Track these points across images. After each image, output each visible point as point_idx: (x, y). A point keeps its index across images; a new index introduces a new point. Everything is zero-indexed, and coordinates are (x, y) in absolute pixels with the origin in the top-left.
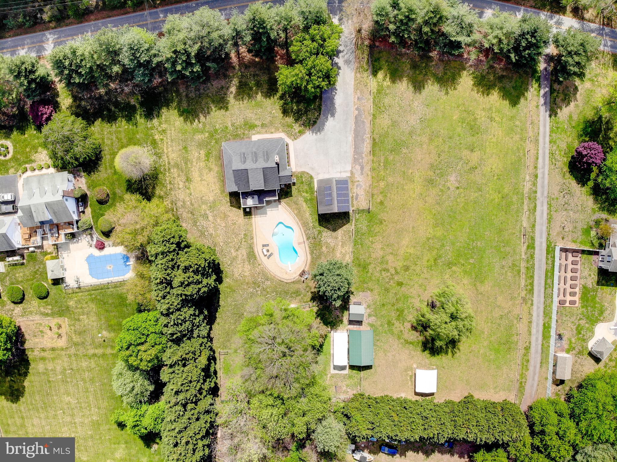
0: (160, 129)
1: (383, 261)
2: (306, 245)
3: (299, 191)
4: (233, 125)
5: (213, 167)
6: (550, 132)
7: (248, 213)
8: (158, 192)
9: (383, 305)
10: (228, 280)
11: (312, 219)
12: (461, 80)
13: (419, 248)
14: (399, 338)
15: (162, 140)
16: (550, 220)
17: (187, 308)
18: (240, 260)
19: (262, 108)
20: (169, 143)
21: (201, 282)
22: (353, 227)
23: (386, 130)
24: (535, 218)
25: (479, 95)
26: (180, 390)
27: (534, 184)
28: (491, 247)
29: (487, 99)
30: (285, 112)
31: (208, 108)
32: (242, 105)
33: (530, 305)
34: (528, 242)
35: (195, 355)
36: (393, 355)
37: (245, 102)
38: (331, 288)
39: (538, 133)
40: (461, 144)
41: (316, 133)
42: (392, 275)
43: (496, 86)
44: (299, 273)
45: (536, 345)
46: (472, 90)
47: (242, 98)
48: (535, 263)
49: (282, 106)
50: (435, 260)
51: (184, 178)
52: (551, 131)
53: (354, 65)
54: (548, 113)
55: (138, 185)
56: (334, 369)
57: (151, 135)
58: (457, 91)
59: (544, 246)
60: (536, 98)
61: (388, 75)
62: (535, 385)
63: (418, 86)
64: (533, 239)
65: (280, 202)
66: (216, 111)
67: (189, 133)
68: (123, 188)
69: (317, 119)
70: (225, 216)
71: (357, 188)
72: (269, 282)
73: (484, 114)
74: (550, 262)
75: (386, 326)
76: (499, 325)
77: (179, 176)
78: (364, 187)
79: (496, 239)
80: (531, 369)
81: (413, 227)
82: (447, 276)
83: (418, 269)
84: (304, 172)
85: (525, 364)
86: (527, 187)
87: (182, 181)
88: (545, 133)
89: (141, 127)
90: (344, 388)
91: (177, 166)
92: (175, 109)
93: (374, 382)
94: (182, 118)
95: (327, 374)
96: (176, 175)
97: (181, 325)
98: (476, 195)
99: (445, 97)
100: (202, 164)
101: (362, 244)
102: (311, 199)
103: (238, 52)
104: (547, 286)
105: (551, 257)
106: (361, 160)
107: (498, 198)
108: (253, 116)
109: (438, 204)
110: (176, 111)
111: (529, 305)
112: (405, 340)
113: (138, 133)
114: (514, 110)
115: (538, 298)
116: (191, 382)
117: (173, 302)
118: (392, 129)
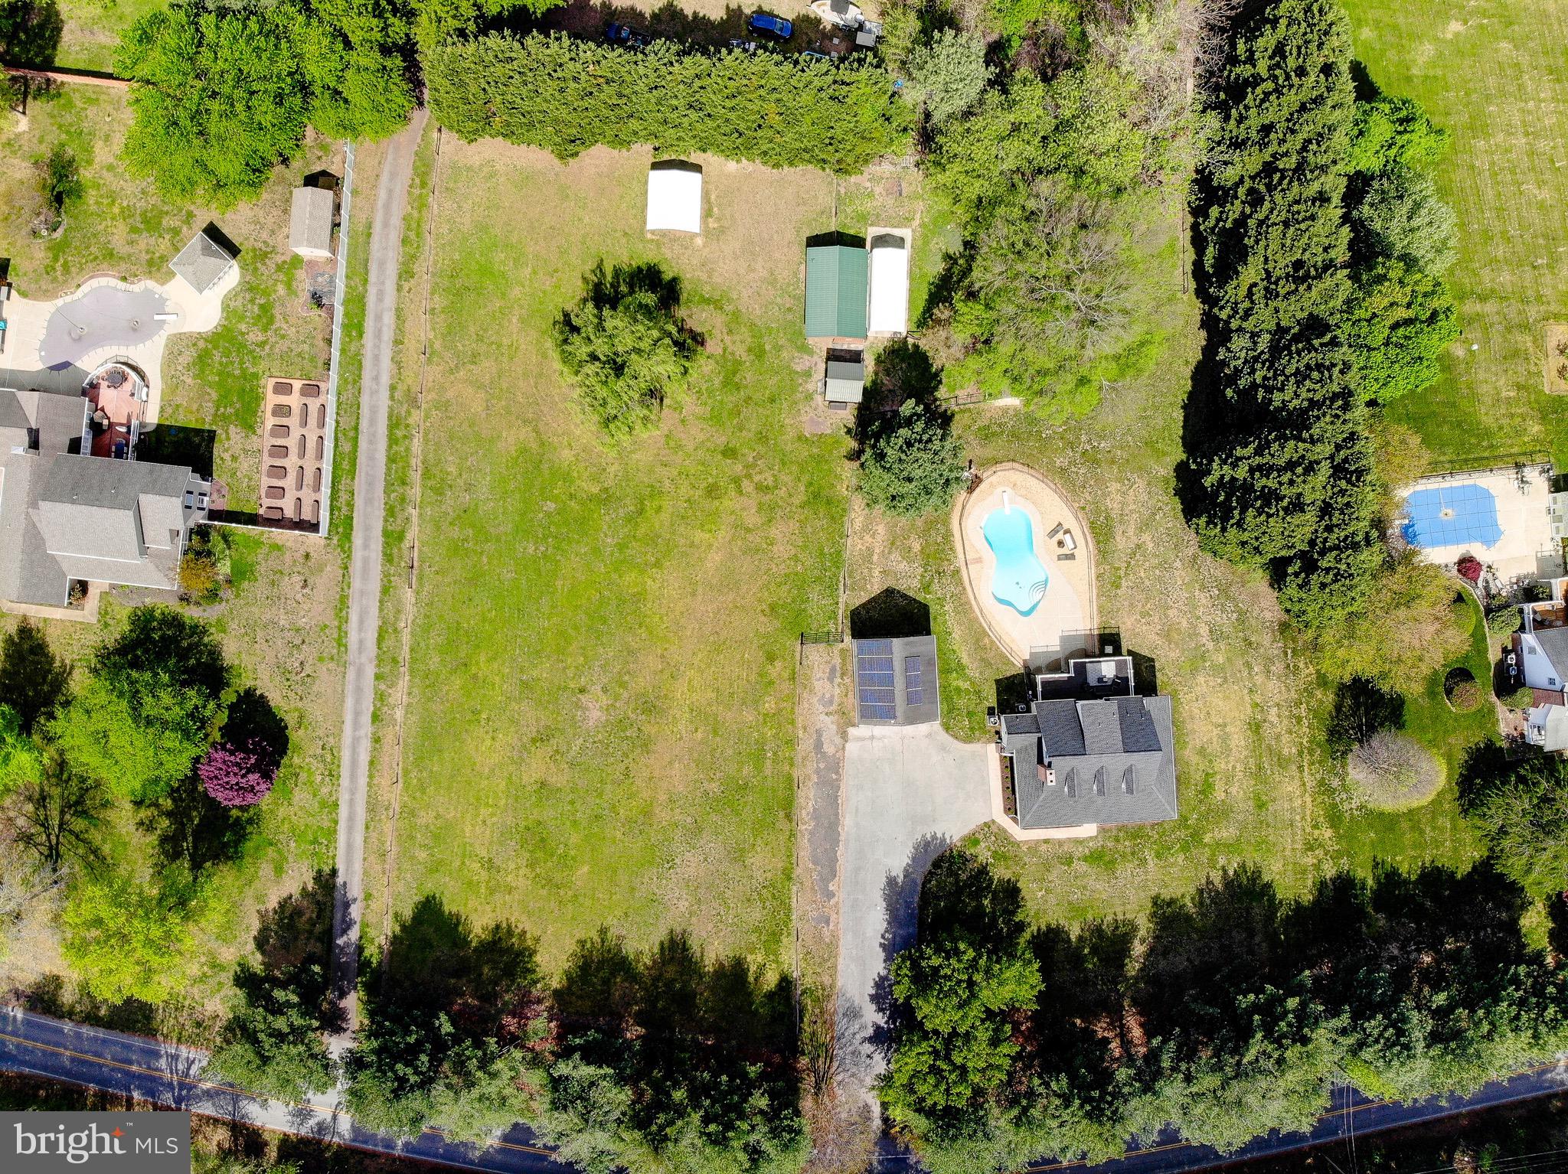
0: (1320, 852)
1: (769, 512)
2: (961, 556)
3: (978, 693)
4: (1143, 862)
5: (1195, 759)
6: (335, 831)
7: (1108, 642)
8: (1329, 698)
9: (772, 400)
10: (1163, 472)
11: (945, 622)
12: (566, 966)
13: (682, 541)
14: (736, 315)
15: (1316, 827)
16: (343, 603)
17: (1291, 406)
19: (1070, 903)
20: (1298, 818)
21: (1252, 471)
22: (842, 599)
23: (759, 841)
24: (381, 610)
25: (521, 927)
26: (1318, 204)
27: (381, 697)
28: (498, 540)
29: (501, 916)
30: (1011, 893)
31: (1201, 903)
32: (1119, 910)
33: (399, 387)
34: (400, 549)
35: (1266, 289)
36: (754, 270)
37: (1109, 918)
38: (929, 446)
39: (367, 828)
40: (572, 802)
41: (934, 837)
42: (749, 476)
43: (476, 949)
44: (982, 486)
45: (383, 283)
46: (537, 940)
47: (1117, 928)
48: (382, 495)
49: (1019, 907)
50: (641, 512)
51: (1267, 731)
52: (332, 832)
53: (836, 1005)
54: (340, 881)
55: (1376, 715)
56: (902, 239)
57: (1339, 837)
58: (578, 936)
59: (357, 538)
60: (372, 918)
61: (751, 979)
62: (385, 178)
63: (676, 951)
64: (388, 558)
65: (1026, 667)
66: (1183, 896)
67: (1249, 842)
68: (1412, 708)
69: (930, 872)
70: (1167, 634)
71: (832, 696)
72: (1058, 464)
73: (509, 879)
74: (344, 497)
75: (767, 347)
76: (480, 339)
77: (1278, 737)
78: (815, 700)
79: (485, 560)
80: (396, 221)
81: (694, 594)
82: (612, 469)
83: (684, 490)
84: (965, 742)
85: (412, 235)
86: (399, 694)
87: (1271, 723)
88: (350, 829)
89: (1364, 857)
90: (878, 190)
91: (1282, 762)
92: (1281, 902)
93: (804, 204)
94: (1266, 878)
95: (920, 226)
96: (1285, 738)
97: (1308, 367)
98: (535, 673)
99: (610, 921)
100: (1221, 765)
101: (822, 554)
102: (949, 671)
103: (1122, 1041)
104: (352, 434)
105: (340, 509)
106: (822, 766)
107: (477, 663)
108: (1091, 882)
109: (631, 652)
110: (1279, 896)
111: (401, 388)
112: (721, 308)
113: (1372, 843)
114: (429, 888)
115: (376, 405)
116: (1286, 224)
117: (1332, 423)
118: (745, 841)
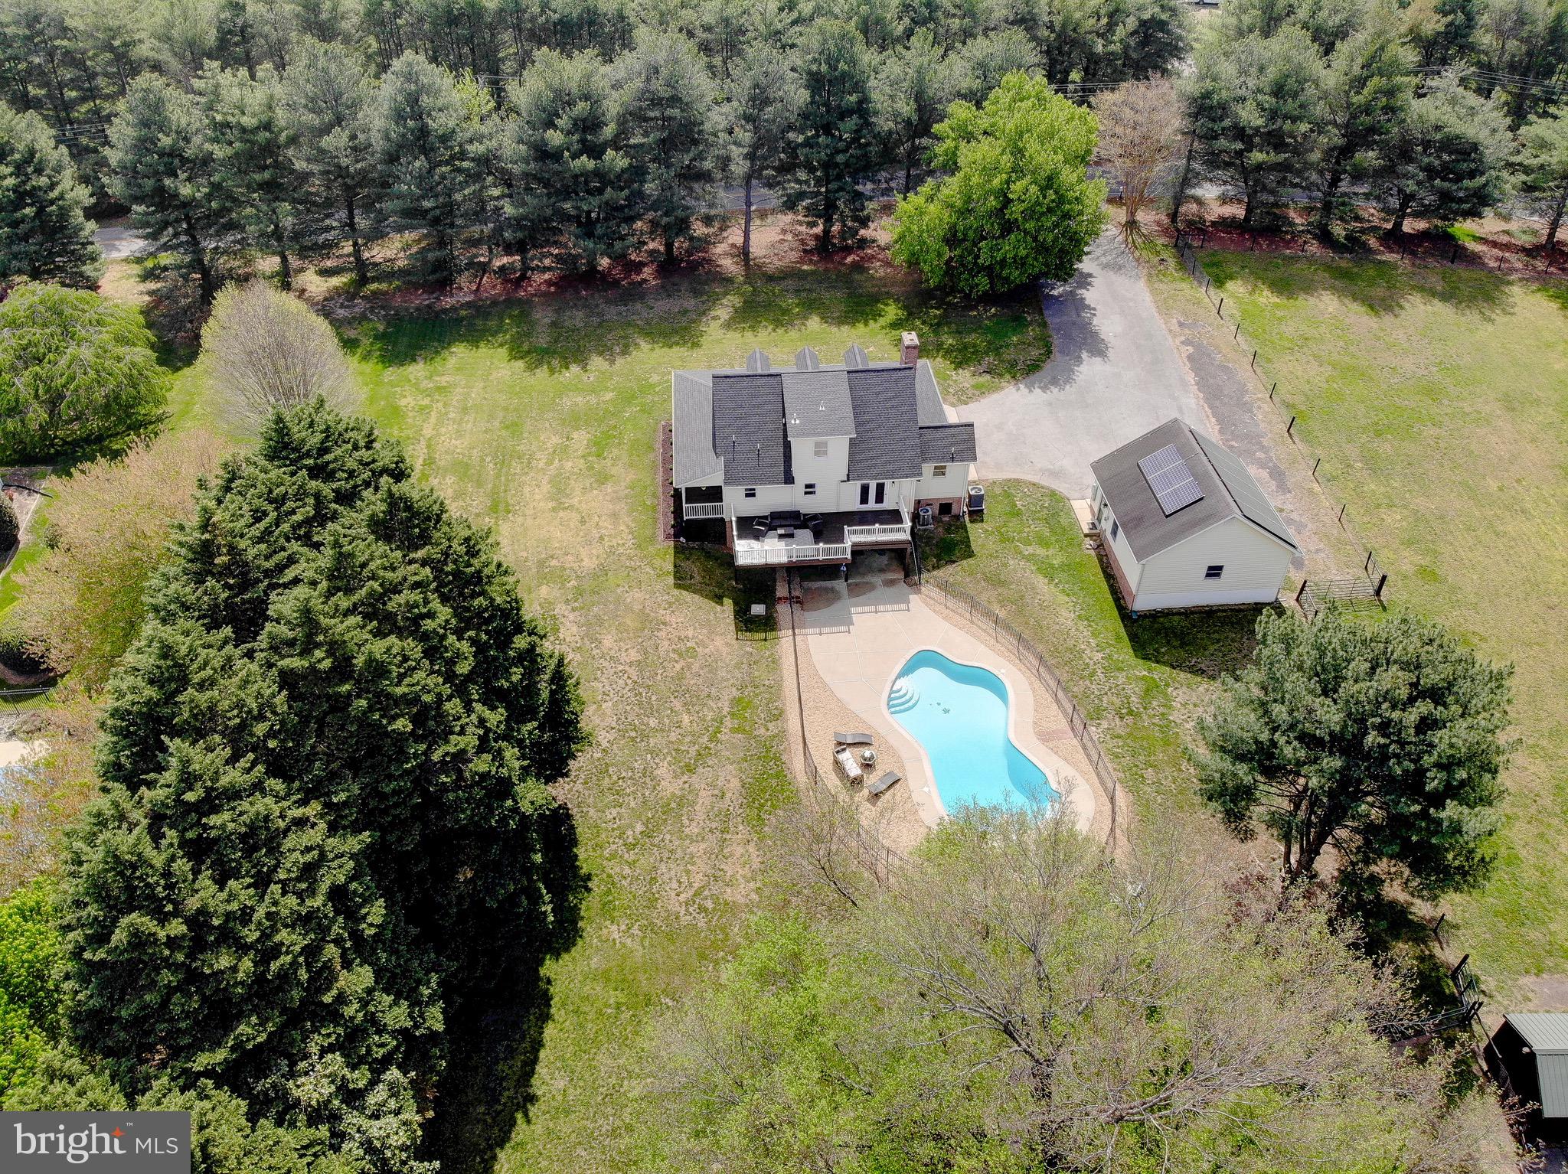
0: (426, 385)
2: (1092, 745)
5: (619, 469)
7: (757, 621)
15: (425, 407)
18: (700, 816)
20: (451, 416)
23: (1322, 385)
31: (625, 345)
32: (750, 339)
37: (764, 332)
41: (1045, 389)
47: (753, 326)
53: (1136, 272)
61: (1263, 287)
63: (1379, 304)
65: (914, 584)
66: (653, 350)
67: (542, 393)
69: (1042, 361)
84: (1019, 480)
94: (519, 363)
100: (573, 465)
102: (1065, 567)
110: (503, 350)
118: (1345, 384)
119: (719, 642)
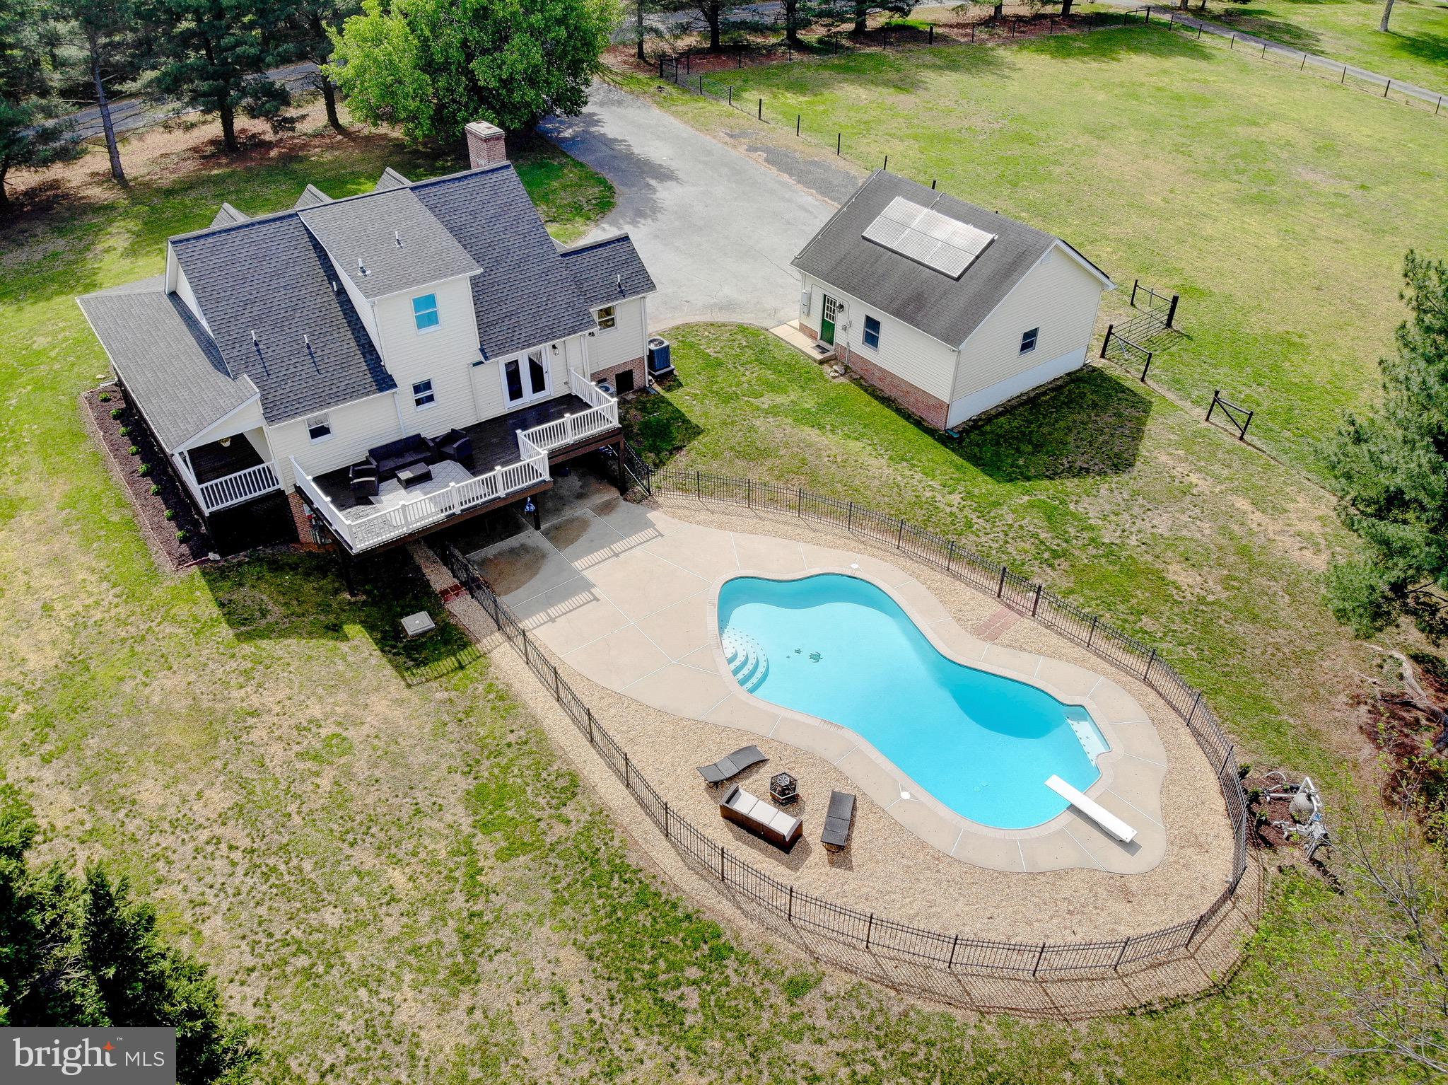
3: (730, 399)
69: (609, 196)
70: (216, 728)
84: (689, 325)
119: (379, 704)
